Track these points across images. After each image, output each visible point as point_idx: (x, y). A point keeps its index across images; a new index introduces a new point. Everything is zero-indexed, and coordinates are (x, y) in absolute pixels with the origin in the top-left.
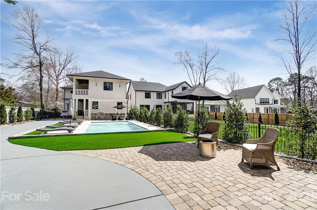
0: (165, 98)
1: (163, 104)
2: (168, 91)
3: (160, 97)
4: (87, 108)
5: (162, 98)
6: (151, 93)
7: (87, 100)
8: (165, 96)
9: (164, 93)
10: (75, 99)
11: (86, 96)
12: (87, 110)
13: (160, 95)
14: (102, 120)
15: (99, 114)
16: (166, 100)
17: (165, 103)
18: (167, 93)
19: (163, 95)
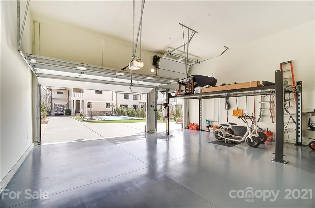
0: (140, 99)
1: (138, 104)
2: (143, 94)
3: (136, 98)
4: (83, 107)
5: (137, 99)
6: (129, 95)
7: (83, 101)
8: (140, 98)
9: (139, 95)
10: (74, 101)
11: (81, 98)
12: (83, 109)
13: (136, 96)
14: (102, 116)
15: (95, 112)
16: (141, 101)
17: (140, 103)
18: (142, 95)
19: (139, 96)
